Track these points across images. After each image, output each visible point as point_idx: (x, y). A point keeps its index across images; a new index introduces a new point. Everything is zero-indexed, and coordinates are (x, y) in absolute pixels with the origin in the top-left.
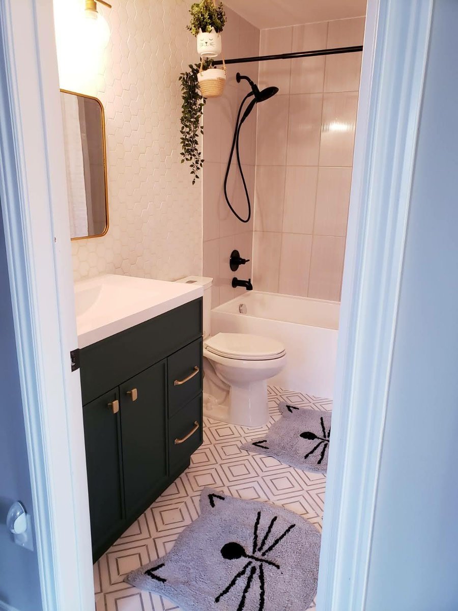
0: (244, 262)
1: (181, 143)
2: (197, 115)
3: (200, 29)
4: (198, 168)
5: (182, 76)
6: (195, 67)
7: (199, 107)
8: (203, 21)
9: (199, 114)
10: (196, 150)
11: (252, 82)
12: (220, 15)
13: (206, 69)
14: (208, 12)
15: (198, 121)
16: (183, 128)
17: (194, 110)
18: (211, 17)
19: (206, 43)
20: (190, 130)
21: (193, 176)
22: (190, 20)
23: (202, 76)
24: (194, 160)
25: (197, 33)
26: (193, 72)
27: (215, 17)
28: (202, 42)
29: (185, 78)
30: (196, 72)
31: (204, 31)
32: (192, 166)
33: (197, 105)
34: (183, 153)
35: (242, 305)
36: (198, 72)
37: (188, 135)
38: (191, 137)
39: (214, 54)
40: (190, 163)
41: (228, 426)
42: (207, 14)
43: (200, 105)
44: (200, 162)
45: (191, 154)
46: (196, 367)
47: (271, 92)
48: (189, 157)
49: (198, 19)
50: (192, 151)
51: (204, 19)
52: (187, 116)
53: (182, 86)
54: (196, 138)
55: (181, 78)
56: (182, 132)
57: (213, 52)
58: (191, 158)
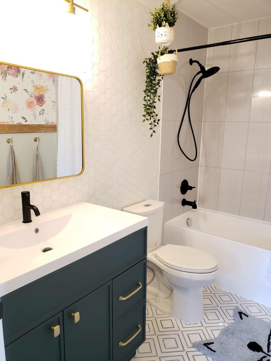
0: (191, 188)
1: (144, 108)
2: (156, 88)
3: (158, 25)
4: (155, 126)
5: (145, 60)
6: (155, 54)
7: (158, 82)
8: (160, 19)
9: (157, 86)
10: (154, 112)
11: (201, 64)
12: (173, 14)
13: (163, 55)
14: (164, 12)
15: (157, 92)
16: (145, 97)
17: (154, 84)
18: (165, 16)
19: (162, 35)
20: (151, 98)
21: (151, 131)
22: (150, 19)
23: (160, 59)
24: (152, 120)
25: (155, 28)
26: (154, 57)
27: (169, 15)
28: (159, 34)
29: (148, 62)
30: (156, 57)
31: (160, 26)
32: (151, 124)
33: (156, 81)
34: (144, 115)
35: (188, 219)
36: (157, 57)
37: (149, 102)
38: (150, 104)
39: (168, 43)
40: (150, 122)
41: (170, 318)
42: (163, 13)
43: (158, 80)
44: (157, 121)
45: (150, 116)
46: (140, 283)
47: (214, 70)
48: (149, 118)
49: (157, 18)
50: (151, 113)
51: (160, 17)
52: (148, 88)
53: (146, 68)
54: (155, 104)
55: (144, 62)
56: (145, 100)
57: (167, 41)
58: (151, 118)
